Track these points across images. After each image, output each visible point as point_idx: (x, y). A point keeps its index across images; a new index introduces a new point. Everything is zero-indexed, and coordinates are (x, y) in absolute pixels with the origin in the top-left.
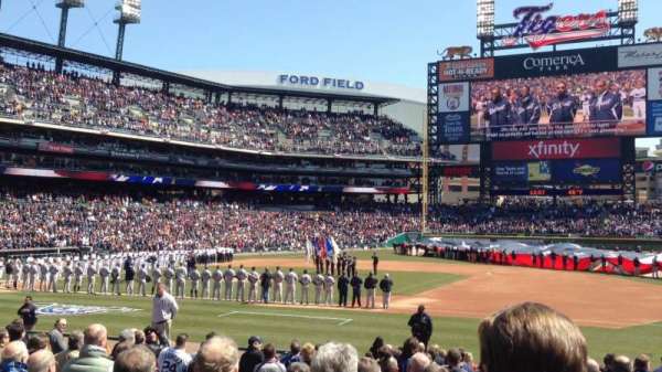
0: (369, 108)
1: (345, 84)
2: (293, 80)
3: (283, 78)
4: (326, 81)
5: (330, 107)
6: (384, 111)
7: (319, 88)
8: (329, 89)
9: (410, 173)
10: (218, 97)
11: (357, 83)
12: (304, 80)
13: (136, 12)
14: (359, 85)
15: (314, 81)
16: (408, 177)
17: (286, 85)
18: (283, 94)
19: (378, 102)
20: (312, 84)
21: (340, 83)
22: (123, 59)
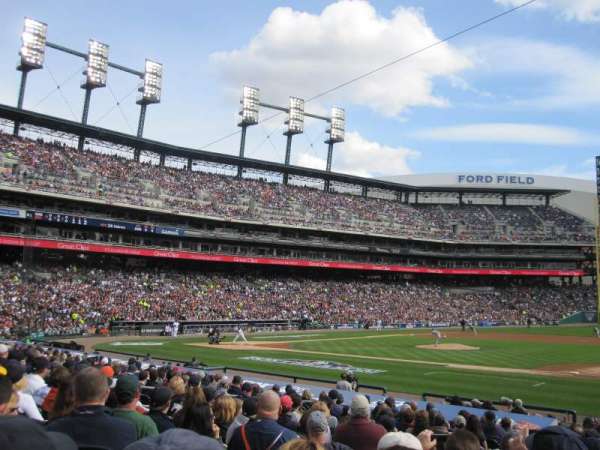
0: (541, 199)
1: (517, 180)
2: (470, 179)
3: (460, 178)
4: (499, 179)
5: (504, 201)
6: (555, 202)
7: (494, 185)
8: (503, 185)
9: (583, 257)
10: (407, 196)
11: (528, 178)
12: (479, 178)
13: (339, 133)
14: (530, 180)
15: (489, 178)
16: (581, 261)
17: (465, 184)
18: (461, 191)
19: (548, 194)
20: (487, 181)
21: (512, 179)
22: (332, 170)
